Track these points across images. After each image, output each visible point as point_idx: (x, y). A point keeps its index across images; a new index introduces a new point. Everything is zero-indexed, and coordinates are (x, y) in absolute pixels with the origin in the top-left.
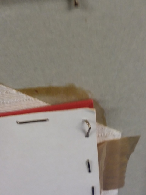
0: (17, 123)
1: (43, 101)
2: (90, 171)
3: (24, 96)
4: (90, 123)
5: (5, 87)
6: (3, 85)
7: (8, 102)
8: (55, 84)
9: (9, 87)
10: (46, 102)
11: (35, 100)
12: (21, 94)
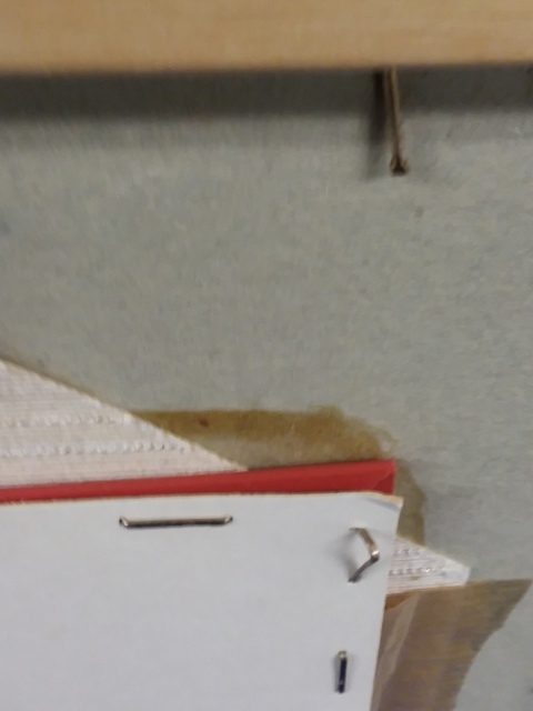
0: (121, 521)
1: (221, 455)
2: (341, 688)
3: (160, 435)
4: (378, 540)
5: (97, 403)
6: (92, 394)
7: (99, 451)
8: (273, 403)
9: (112, 404)
10: (231, 459)
11: (193, 449)
12: (146, 427)
